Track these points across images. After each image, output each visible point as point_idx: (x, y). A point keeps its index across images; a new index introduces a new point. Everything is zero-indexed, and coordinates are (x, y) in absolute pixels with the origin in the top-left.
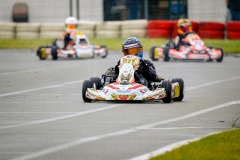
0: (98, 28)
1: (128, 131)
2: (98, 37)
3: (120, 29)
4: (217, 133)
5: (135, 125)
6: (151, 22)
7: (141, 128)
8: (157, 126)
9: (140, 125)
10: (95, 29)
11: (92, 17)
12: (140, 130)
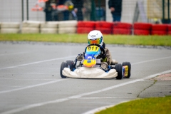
0: (42, 26)
1: (63, 100)
2: (42, 33)
3: (58, 27)
4: (126, 101)
5: (68, 96)
6: (80, 22)
7: (72, 97)
8: (84, 96)
9: (72, 95)
10: (40, 27)
11: (38, 19)
12: (72, 99)
